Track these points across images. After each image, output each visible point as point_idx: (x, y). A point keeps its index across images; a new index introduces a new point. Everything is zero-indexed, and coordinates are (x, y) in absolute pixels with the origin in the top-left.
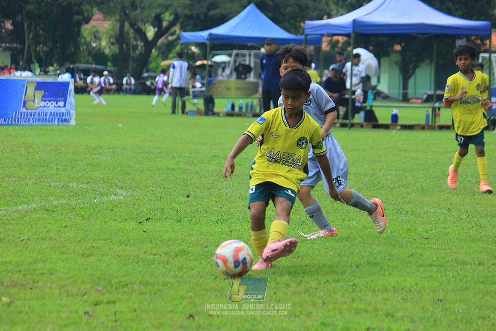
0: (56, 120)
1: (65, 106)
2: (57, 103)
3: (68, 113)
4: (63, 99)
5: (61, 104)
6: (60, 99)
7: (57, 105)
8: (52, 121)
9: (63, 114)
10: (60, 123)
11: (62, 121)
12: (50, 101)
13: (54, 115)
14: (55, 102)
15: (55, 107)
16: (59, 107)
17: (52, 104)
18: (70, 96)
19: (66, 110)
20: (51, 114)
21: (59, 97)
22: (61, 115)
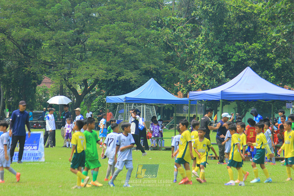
0: (32, 158)
1: (37, 149)
2: (32, 148)
3: (40, 153)
4: (36, 145)
5: (35, 148)
6: (34, 145)
7: (33, 149)
8: (29, 159)
9: (37, 154)
10: (35, 160)
11: (36, 159)
12: (28, 146)
13: (30, 155)
14: (31, 147)
15: (31, 150)
16: (34, 149)
17: (29, 148)
18: (41, 142)
19: (38, 151)
20: (29, 154)
21: (33, 144)
22: (35, 154)
